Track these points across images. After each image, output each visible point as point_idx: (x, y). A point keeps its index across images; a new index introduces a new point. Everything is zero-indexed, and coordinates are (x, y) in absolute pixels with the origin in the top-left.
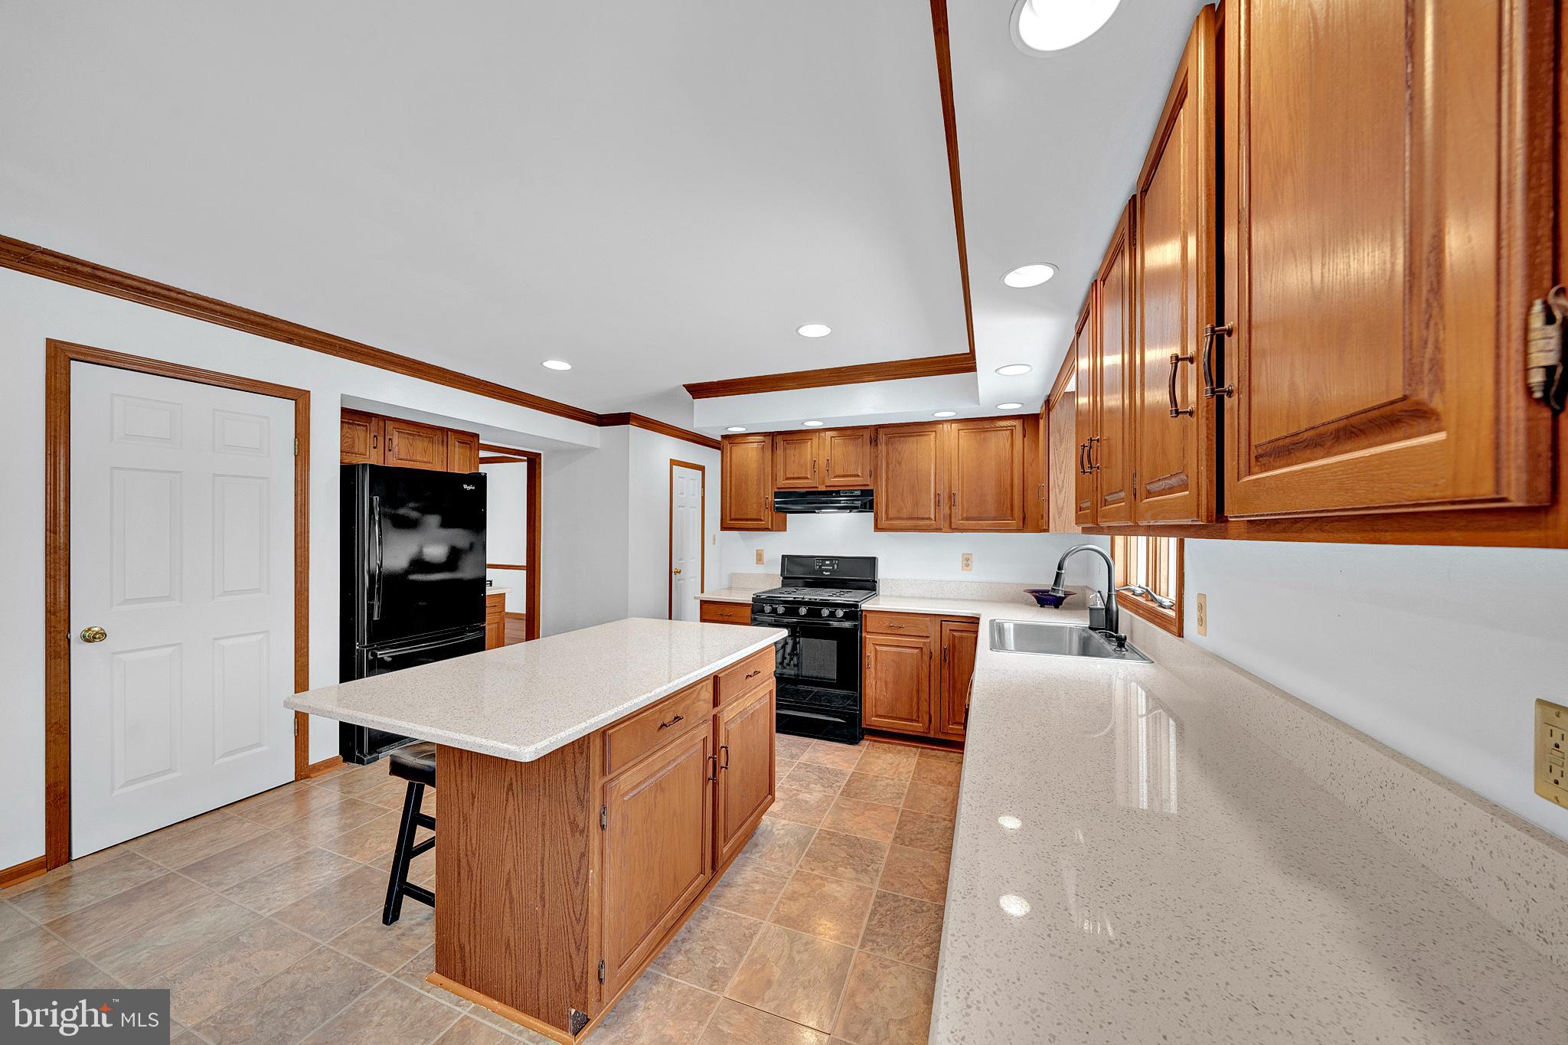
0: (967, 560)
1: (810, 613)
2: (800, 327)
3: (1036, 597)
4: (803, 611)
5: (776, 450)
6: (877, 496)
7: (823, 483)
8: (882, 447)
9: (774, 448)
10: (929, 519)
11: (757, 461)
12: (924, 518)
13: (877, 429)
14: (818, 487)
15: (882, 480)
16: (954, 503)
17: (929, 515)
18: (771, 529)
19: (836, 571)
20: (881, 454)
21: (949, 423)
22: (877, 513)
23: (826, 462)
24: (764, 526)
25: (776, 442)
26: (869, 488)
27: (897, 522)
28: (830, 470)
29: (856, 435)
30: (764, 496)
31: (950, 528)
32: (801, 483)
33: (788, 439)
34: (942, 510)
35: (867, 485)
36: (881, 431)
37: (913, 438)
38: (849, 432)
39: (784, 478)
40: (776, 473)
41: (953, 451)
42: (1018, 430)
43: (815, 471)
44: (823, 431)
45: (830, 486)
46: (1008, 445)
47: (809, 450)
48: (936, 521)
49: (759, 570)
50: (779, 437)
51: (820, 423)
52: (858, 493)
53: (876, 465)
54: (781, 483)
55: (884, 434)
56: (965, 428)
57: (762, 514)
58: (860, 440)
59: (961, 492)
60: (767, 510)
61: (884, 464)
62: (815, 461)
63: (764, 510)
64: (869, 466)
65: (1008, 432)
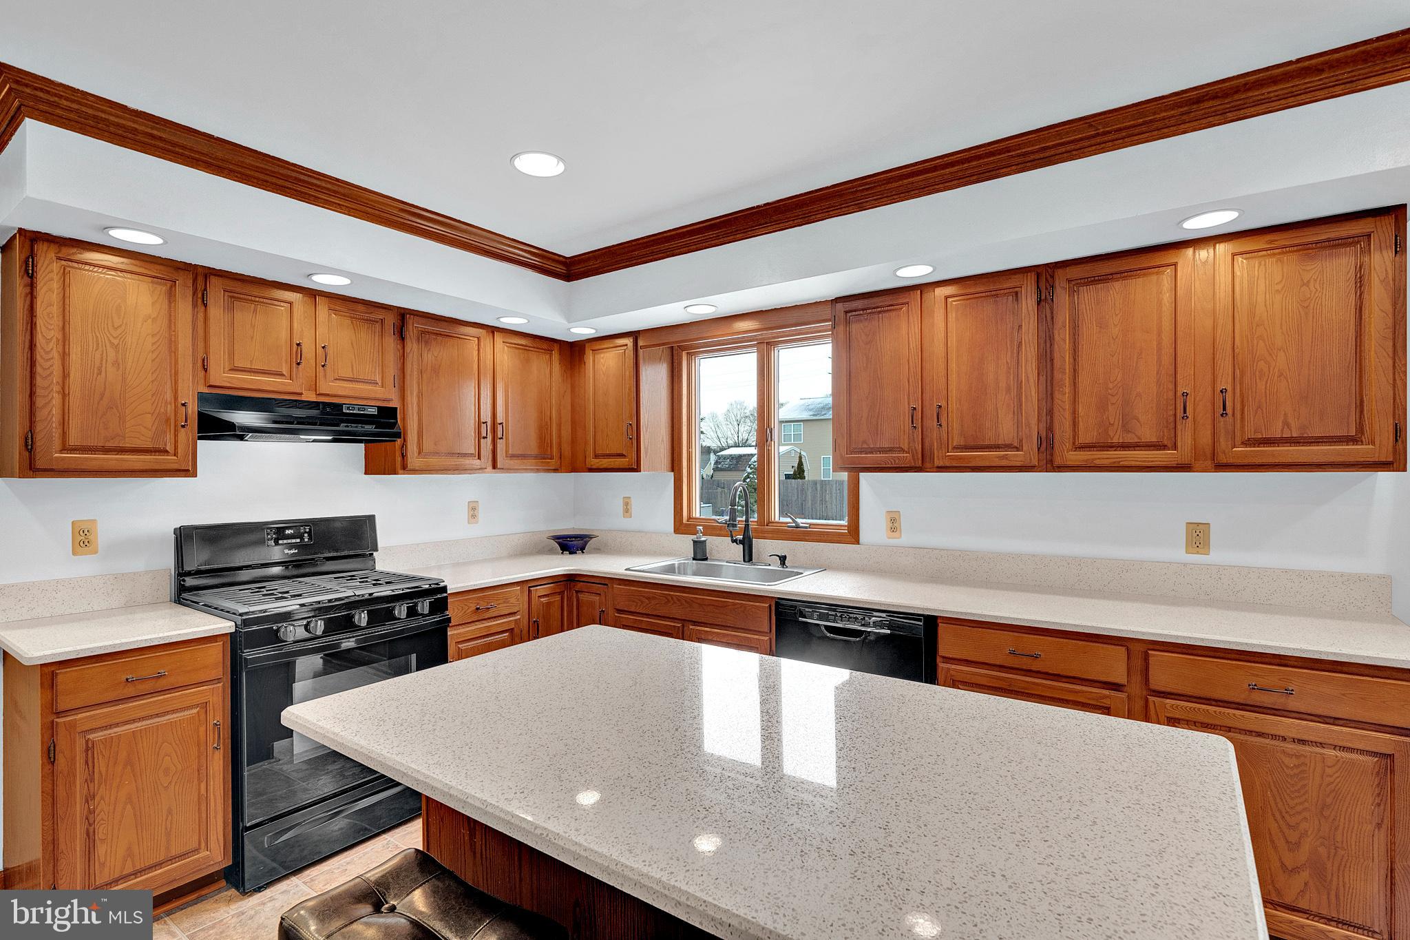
0: (474, 509)
1: (374, 619)
2: (519, 155)
3: (559, 544)
4: (362, 618)
5: (205, 306)
6: (404, 419)
7: (314, 388)
8: (412, 346)
9: (201, 300)
10: (472, 455)
11: (154, 320)
12: (465, 455)
13: (403, 315)
14: (302, 394)
15: (412, 394)
16: (500, 435)
17: (472, 449)
18: (189, 471)
19: (306, 546)
20: (411, 355)
21: (493, 330)
22: (404, 445)
23: (320, 350)
24: (176, 466)
25: (205, 289)
26: (391, 405)
27: (433, 461)
28: (327, 367)
29: (373, 316)
30: (176, 399)
31: (494, 466)
32: (269, 383)
33: (238, 290)
34: (487, 445)
35: (389, 400)
36: (410, 320)
37: (451, 341)
38: (361, 307)
39: (227, 369)
40: (207, 352)
41: (498, 368)
42: (556, 355)
43: (298, 364)
44: (313, 294)
45: (328, 395)
46: (548, 371)
47: (285, 322)
48: (479, 458)
49: (86, 567)
50: (213, 280)
51: (346, 281)
52: (373, 411)
53: (403, 370)
54: (222, 376)
55: (413, 327)
56: (510, 341)
57: (169, 438)
58: (378, 326)
59: (507, 421)
60: (183, 430)
61: (415, 373)
62: (298, 345)
63: (176, 431)
64: (392, 370)
65: (548, 356)
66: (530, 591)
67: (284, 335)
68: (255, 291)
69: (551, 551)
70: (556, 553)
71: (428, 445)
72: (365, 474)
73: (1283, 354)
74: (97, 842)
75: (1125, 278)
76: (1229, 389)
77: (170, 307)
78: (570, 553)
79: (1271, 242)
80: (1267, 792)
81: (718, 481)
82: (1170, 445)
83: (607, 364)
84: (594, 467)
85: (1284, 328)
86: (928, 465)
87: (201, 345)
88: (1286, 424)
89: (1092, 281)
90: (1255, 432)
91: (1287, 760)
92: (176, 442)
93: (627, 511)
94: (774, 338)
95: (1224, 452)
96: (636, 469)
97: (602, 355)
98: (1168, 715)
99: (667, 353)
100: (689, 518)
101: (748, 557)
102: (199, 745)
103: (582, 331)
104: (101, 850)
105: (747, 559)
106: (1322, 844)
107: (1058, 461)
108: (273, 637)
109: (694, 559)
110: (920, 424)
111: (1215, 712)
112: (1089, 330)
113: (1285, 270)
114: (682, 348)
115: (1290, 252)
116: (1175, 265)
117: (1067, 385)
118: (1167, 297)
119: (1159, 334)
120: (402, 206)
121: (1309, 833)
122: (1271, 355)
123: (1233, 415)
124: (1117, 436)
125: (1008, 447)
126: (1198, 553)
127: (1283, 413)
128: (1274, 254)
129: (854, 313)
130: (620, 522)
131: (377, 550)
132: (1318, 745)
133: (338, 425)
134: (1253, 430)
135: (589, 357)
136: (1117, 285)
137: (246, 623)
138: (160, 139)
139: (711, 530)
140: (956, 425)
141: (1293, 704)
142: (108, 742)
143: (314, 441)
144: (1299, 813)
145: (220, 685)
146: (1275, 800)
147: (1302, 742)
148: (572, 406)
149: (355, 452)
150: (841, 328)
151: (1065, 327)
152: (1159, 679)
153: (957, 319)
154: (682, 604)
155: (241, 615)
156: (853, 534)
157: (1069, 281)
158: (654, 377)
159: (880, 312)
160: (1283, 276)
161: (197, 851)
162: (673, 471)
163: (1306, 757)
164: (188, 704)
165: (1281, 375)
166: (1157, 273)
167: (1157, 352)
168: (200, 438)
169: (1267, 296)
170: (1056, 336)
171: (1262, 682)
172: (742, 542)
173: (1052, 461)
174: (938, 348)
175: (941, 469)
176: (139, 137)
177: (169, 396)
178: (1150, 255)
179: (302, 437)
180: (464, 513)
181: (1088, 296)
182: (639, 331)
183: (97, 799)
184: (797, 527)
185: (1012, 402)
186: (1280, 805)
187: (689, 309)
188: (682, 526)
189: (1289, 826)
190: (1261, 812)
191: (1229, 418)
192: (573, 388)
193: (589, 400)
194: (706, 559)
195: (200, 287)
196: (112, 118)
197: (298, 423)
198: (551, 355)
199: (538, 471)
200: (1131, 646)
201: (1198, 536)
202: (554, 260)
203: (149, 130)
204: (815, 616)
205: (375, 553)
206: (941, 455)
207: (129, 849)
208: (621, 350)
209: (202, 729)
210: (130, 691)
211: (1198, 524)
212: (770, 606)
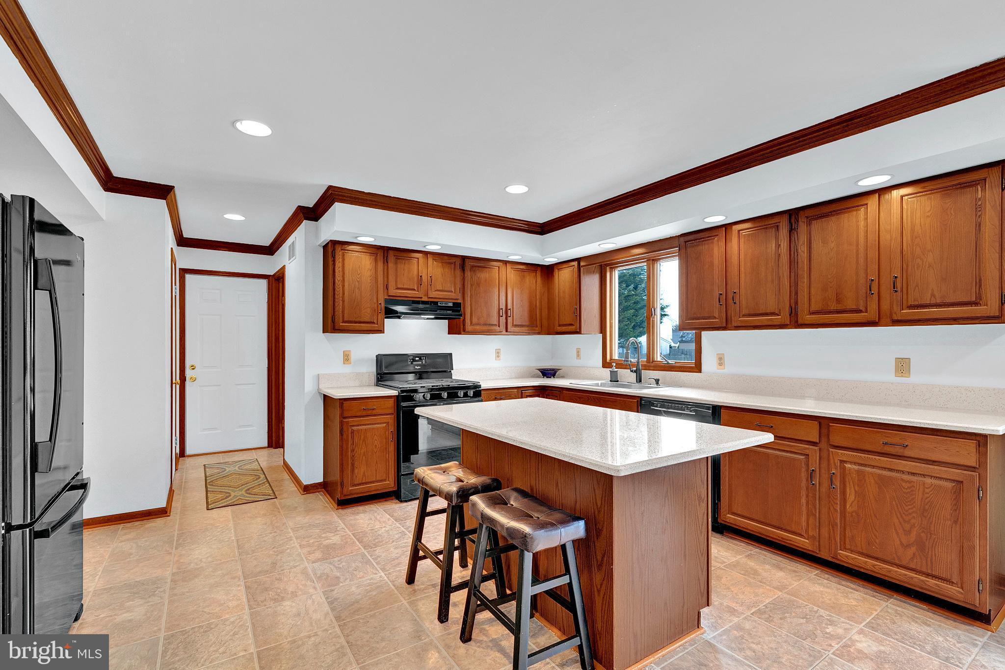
0: (498, 353)
1: (450, 396)
2: (507, 187)
3: (542, 373)
4: (445, 395)
5: (387, 262)
6: (464, 308)
7: (427, 295)
8: (468, 274)
9: (386, 261)
10: (496, 325)
11: (371, 270)
12: (492, 325)
13: (464, 258)
14: (422, 298)
15: (468, 296)
16: (509, 315)
17: (496, 322)
18: (381, 331)
19: (424, 365)
20: (467, 278)
21: (506, 262)
22: (464, 320)
23: (429, 278)
24: (377, 329)
25: (387, 256)
26: (459, 301)
27: (478, 327)
28: (432, 286)
29: (451, 261)
30: (377, 302)
31: (507, 331)
32: (409, 294)
33: (398, 255)
34: (503, 319)
35: (458, 299)
36: (467, 261)
37: (486, 269)
38: (446, 257)
39: (395, 288)
40: (388, 282)
41: (508, 281)
42: (539, 273)
43: (421, 285)
44: (426, 254)
45: (432, 298)
46: (534, 281)
47: (416, 267)
48: (499, 327)
49: (347, 369)
50: (391, 252)
51: (439, 247)
52: (451, 305)
53: (464, 285)
54: (393, 291)
55: (469, 264)
56: (514, 267)
57: (375, 317)
58: (453, 265)
59: (513, 308)
60: (380, 314)
61: (469, 286)
62: (421, 276)
63: (378, 314)
64: (459, 286)
65: (534, 274)
66: (522, 393)
67: (415, 273)
68: (405, 255)
69: (538, 377)
70: (541, 378)
71: (475, 320)
72: (449, 334)
73: (931, 253)
74: (355, 468)
75: (838, 214)
76: (899, 276)
77: (376, 264)
78: (547, 377)
79: (924, 187)
80: (893, 502)
81: (682, 349)
82: (864, 310)
83: (564, 277)
84: (559, 331)
85: (932, 238)
86: (729, 326)
87: (386, 279)
88: (933, 295)
89: (820, 217)
90: (914, 301)
91: (904, 484)
92: (378, 319)
93: (578, 356)
94: (655, 257)
95: (896, 313)
96: (578, 332)
97: (562, 272)
98: (841, 459)
99: (598, 269)
100: (611, 359)
101: (639, 380)
102: (386, 438)
103: (550, 260)
104: (356, 471)
105: (638, 381)
106: (923, 532)
107: (800, 321)
108: (411, 399)
109: (611, 381)
110: (724, 303)
111: (865, 457)
112: (817, 245)
113: (932, 203)
114: (607, 265)
115: (936, 192)
116: (867, 204)
117: (805, 277)
118: (862, 223)
119: (857, 245)
120: (461, 211)
121: (916, 525)
122: (924, 255)
123: (902, 291)
124: (833, 307)
125: (773, 314)
126: (902, 376)
127: (931, 288)
128: (926, 195)
129: (690, 242)
130: (575, 362)
131: (453, 370)
132: (922, 476)
133: (436, 311)
134: (913, 300)
135: (556, 272)
136: (834, 218)
137: (403, 391)
138: (375, 201)
139: (620, 365)
140: (744, 302)
141: (908, 453)
142: (358, 431)
143: (428, 319)
144: (910, 514)
145: (393, 416)
146: (897, 506)
147: (913, 474)
148: (548, 299)
149: (445, 323)
150: (683, 251)
151: (804, 244)
152: (836, 439)
153: (744, 242)
154: (595, 401)
155: (400, 388)
156: (698, 368)
157: (807, 217)
158: (590, 283)
159: (703, 241)
160: (931, 207)
161: (385, 480)
162: (601, 333)
163: (914, 482)
164: (382, 421)
165: (930, 266)
166: (857, 210)
167: (856, 256)
168: (386, 318)
169: (922, 220)
170: (799, 250)
171: (889, 440)
172: (635, 372)
173: (797, 321)
174: (734, 260)
175: (737, 328)
176: (368, 202)
177: (375, 301)
178: (853, 200)
179: (422, 316)
180: (494, 355)
181: (816, 225)
182: (581, 258)
183: (355, 451)
184: (668, 363)
185: (774, 289)
186: (900, 509)
187: (602, 246)
188: (606, 364)
189: (904, 521)
190: (889, 513)
191: (899, 293)
192: (548, 289)
193: (556, 295)
194: (618, 381)
195: (386, 255)
196: (360, 197)
197: (421, 311)
198: (536, 274)
199: (529, 334)
200: (822, 421)
201: (903, 366)
202: (534, 226)
203: (371, 199)
204: (659, 406)
205: (452, 371)
206: (735, 320)
207: (364, 473)
208: (571, 269)
209: (387, 433)
210: (364, 413)
211: (902, 359)
212: (638, 401)
